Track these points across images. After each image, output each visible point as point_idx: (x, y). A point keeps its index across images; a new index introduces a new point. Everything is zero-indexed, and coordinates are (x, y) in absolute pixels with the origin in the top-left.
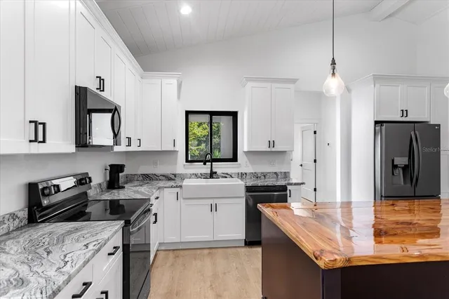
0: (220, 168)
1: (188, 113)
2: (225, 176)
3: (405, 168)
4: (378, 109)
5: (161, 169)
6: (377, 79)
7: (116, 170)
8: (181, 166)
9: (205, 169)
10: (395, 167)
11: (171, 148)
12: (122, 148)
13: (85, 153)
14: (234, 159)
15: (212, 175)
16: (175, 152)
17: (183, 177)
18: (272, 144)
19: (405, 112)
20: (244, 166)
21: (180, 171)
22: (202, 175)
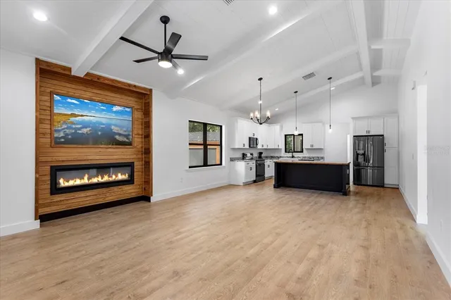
0: (295, 154)
1: (286, 135)
2: (298, 157)
4: (355, 130)
5: (276, 155)
6: (353, 118)
7: (261, 153)
9: (290, 155)
10: (358, 154)
11: (277, 147)
12: (261, 147)
13: (251, 148)
14: (302, 152)
15: (293, 157)
16: (281, 149)
18: (312, 146)
19: (368, 132)
20: (305, 154)
21: (282, 155)
22: (290, 157)
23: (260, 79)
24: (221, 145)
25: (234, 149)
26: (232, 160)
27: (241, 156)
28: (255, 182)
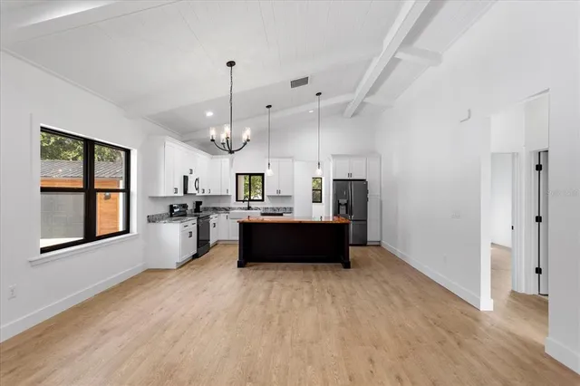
0: (253, 205)
1: (237, 175)
2: (256, 209)
3: (346, 205)
4: (335, 173)
5: (222, 205)
6: (334, 156)
7: (198, 204)
8: (233, 203)
9: (245, 205)
10: (340, 204)
11: (225, 193)
12: (201, 194)
13: (186, 196)
14: (263, 200)
15: (249, 208)
16: (230, 196)
17: (234, 209)
18: (279, 192)
19: (350, 175)
20: (268, 204)
21: (232, 206)
22: (244, 209)
23: (231, 64)
24: (127, 190)
25: (155, 199)
26: (151, 219)
27: (167, 210)
28: (195, 256)
